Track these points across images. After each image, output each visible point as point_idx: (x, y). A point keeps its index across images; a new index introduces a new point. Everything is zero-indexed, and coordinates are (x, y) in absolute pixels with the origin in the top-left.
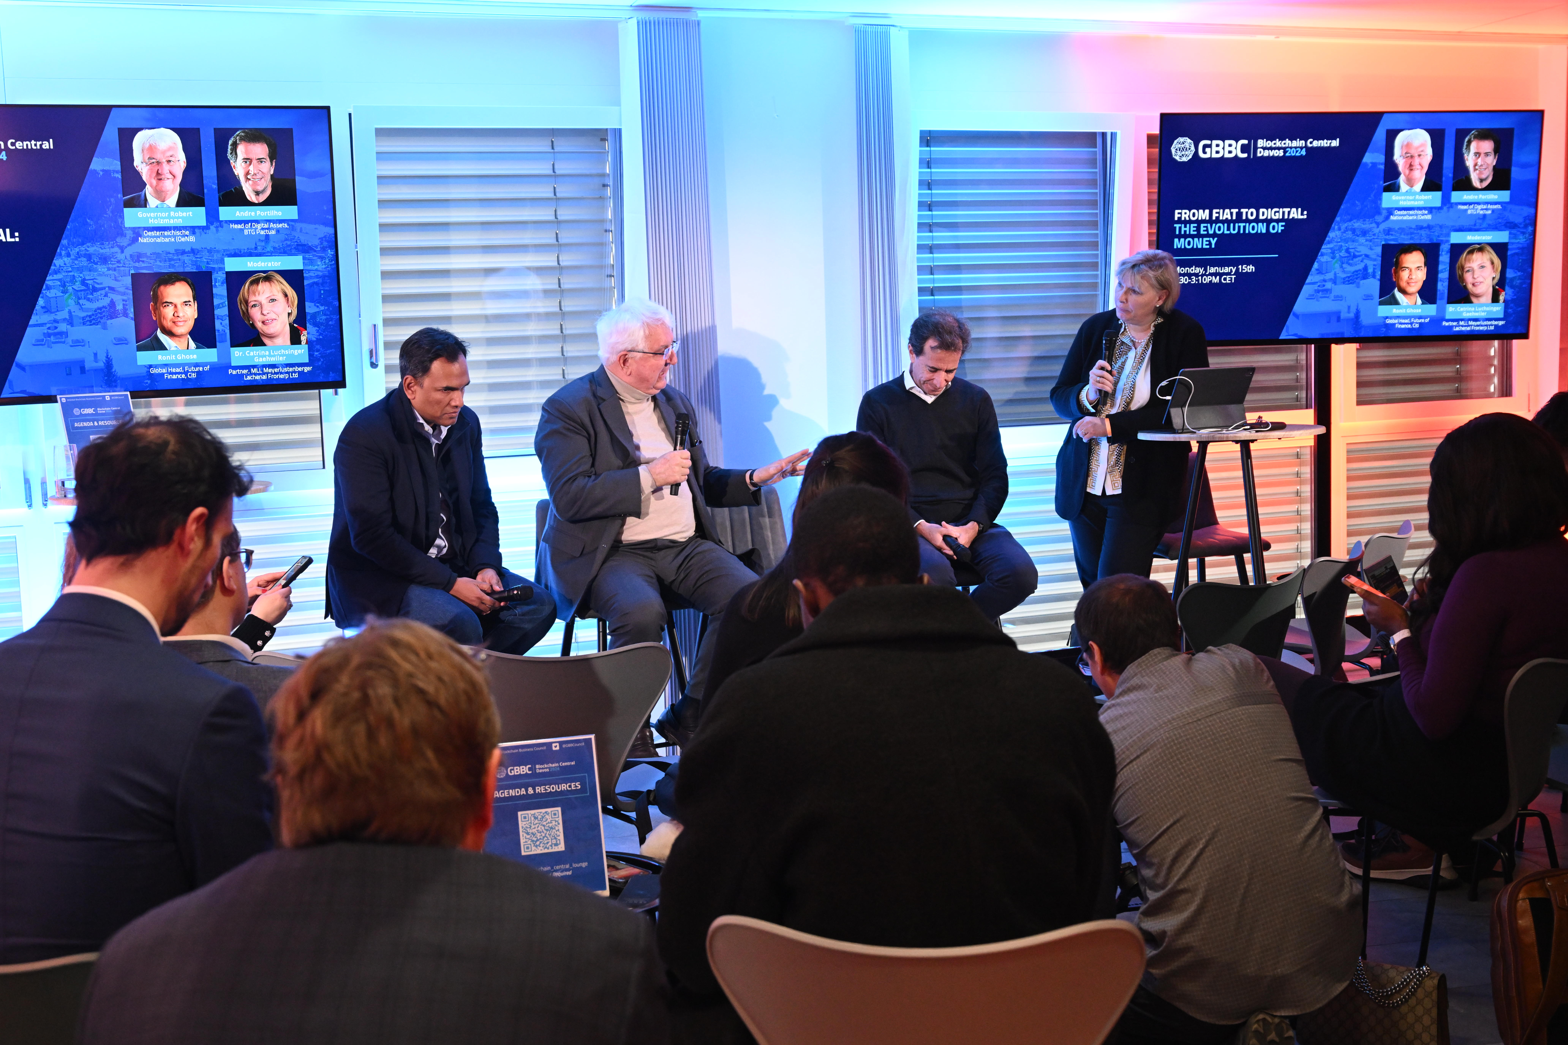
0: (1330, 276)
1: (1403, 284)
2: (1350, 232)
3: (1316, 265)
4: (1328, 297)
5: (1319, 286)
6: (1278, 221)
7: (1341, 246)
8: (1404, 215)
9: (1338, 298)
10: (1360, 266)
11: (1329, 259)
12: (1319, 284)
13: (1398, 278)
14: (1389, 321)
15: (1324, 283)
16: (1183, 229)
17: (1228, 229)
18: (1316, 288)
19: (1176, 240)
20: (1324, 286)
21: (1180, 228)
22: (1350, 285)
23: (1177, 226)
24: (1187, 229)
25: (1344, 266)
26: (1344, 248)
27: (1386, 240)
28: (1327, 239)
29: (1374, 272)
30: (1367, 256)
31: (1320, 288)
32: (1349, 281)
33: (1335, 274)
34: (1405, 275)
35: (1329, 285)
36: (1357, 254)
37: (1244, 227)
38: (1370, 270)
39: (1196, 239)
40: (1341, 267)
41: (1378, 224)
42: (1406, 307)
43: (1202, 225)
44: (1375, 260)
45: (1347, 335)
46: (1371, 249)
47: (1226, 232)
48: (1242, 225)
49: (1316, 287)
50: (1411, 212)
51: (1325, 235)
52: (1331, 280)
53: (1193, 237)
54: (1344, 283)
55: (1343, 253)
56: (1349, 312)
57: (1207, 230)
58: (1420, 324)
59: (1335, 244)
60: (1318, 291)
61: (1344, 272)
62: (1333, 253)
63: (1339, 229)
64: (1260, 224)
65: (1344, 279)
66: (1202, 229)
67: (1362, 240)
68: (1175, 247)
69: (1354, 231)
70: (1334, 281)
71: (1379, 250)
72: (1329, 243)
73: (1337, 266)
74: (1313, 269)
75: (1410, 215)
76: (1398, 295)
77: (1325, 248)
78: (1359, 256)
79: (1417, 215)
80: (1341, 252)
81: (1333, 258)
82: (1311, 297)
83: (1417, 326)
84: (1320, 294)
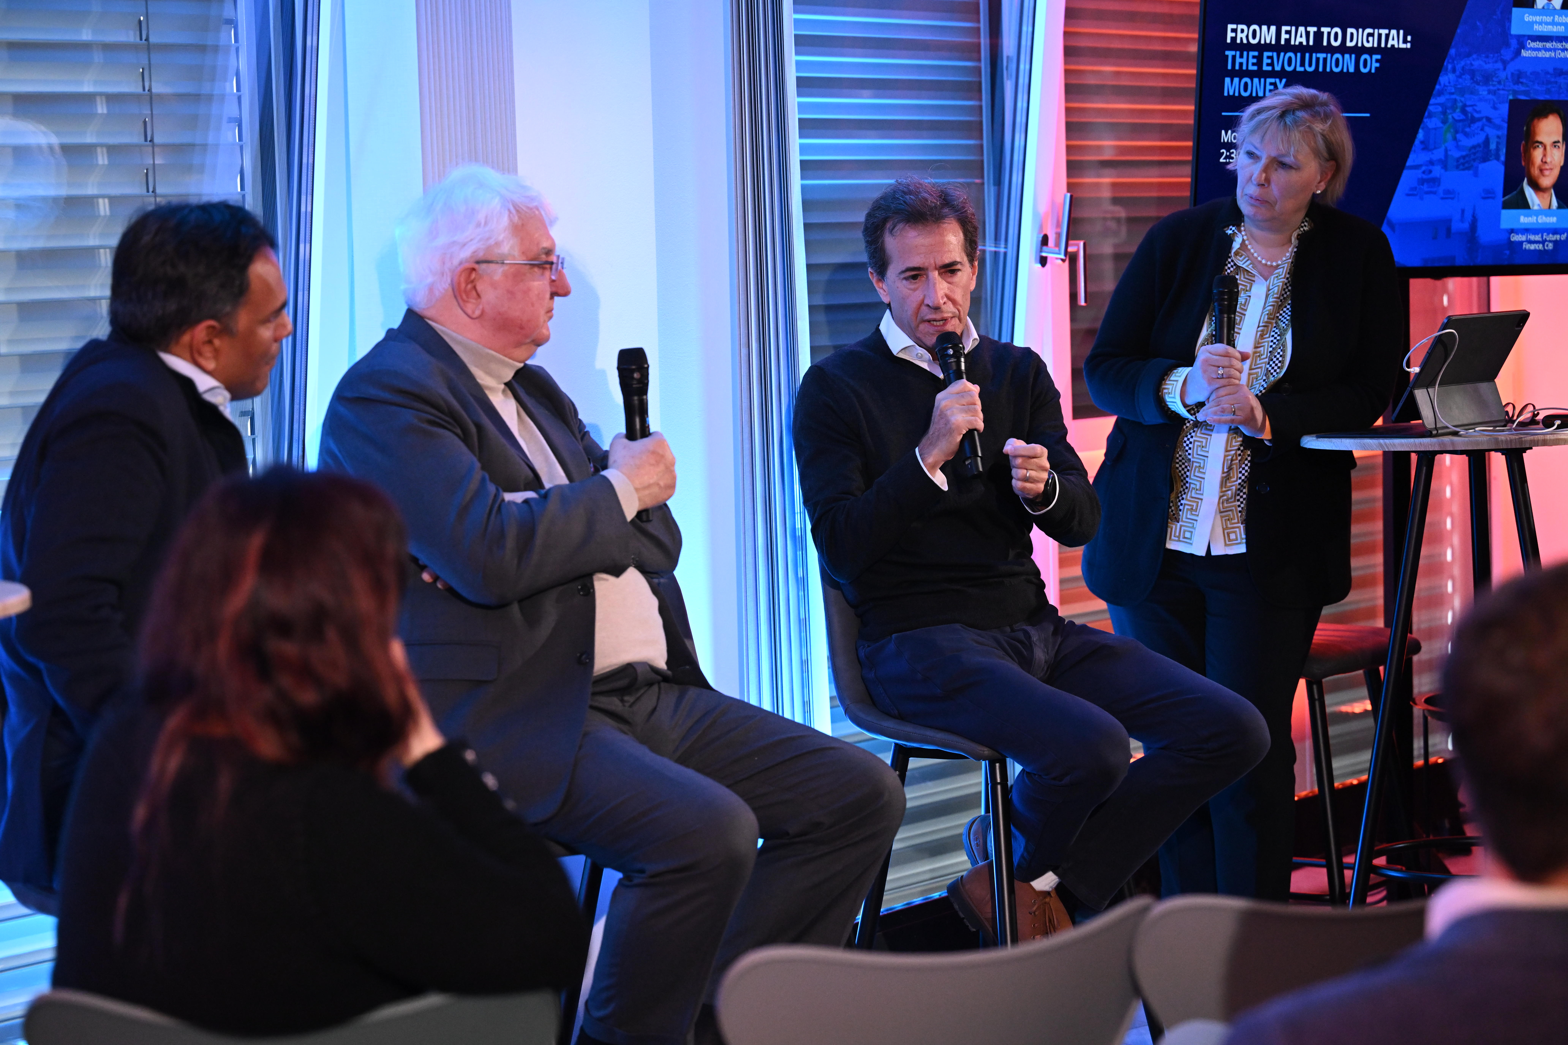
0: (1438, 154)
1: (1535, 172)
2: (1468, 77)
3: (1420, 135)
4: (1434, 193)
5: (1424, 172)
6: (1371, 51)
7: (1455, 100)
8: (1538, 50)
9: (1449, 195)
11: (1440, 125)
12: (1424, 168)
13: (1530, 160)
14: (1516, 238)
15: (1430, 167)
16: (1238, 60)
17: (1302, 64)
18: (1420, 176)
19: (1227, 80)
20: (1430, 172)
21: (1234, 57)
22: (1467, 171)
23: (1230, 54)
24: (1244, 60)
25: (1459, 136)
26: (1460, 105)
27: (1515, 92)
28: (1437, 87)
29: (1498, 149)
30: (1489, 120)
31: (1425, 177)
32: (1463, 164)
33: (1446, 151)
34: (1537, 155)
35: (1437, 171)
36: (1476, 115)
37: (1325, 60)
38: (1493, 146)
39: (1256, 80)
40: (1455, 139)
41: (1505, 63)
42: (1537, 213)
43: (1266, 54)
44: (1499, 128)
45: (1459, 261)
46: (1495, 108)
47: (1299, 69)
48: (1321, 56)
49: (1418, 173)
50: (1549, 45)
51: (1434, 80)
52: (1440, 161)
53: (1251, 75)
54: (1457, 167)
55: (1458, 115)
56: (1462, 220)
57: (1271, 64)
58: (1556, 244)
59: (1447, 96)
60: (1422, 182)
61: (1458, 147)
62: (1444, 113)
63: (1454, 70)
64: (1347, 56)
65: (1458, 160)
66: (1266, 61)
67: (1483, 91)
68: (1226, 94)
69: (1472, 73)
70: (1445, 164)
71: (1504, 109)
72: (1440, 93)
73: (1449, 136)
74: (1417, 142)
75: (1546, 50)
76: (1529, 192)
77: (1435, 104)
78: (1480, 119)
79: (1555, 50)
80: (1454, 111)
81: (1444, 122)
82: (1412, 194)
83: (1550, 246)
84: (1425, 188)
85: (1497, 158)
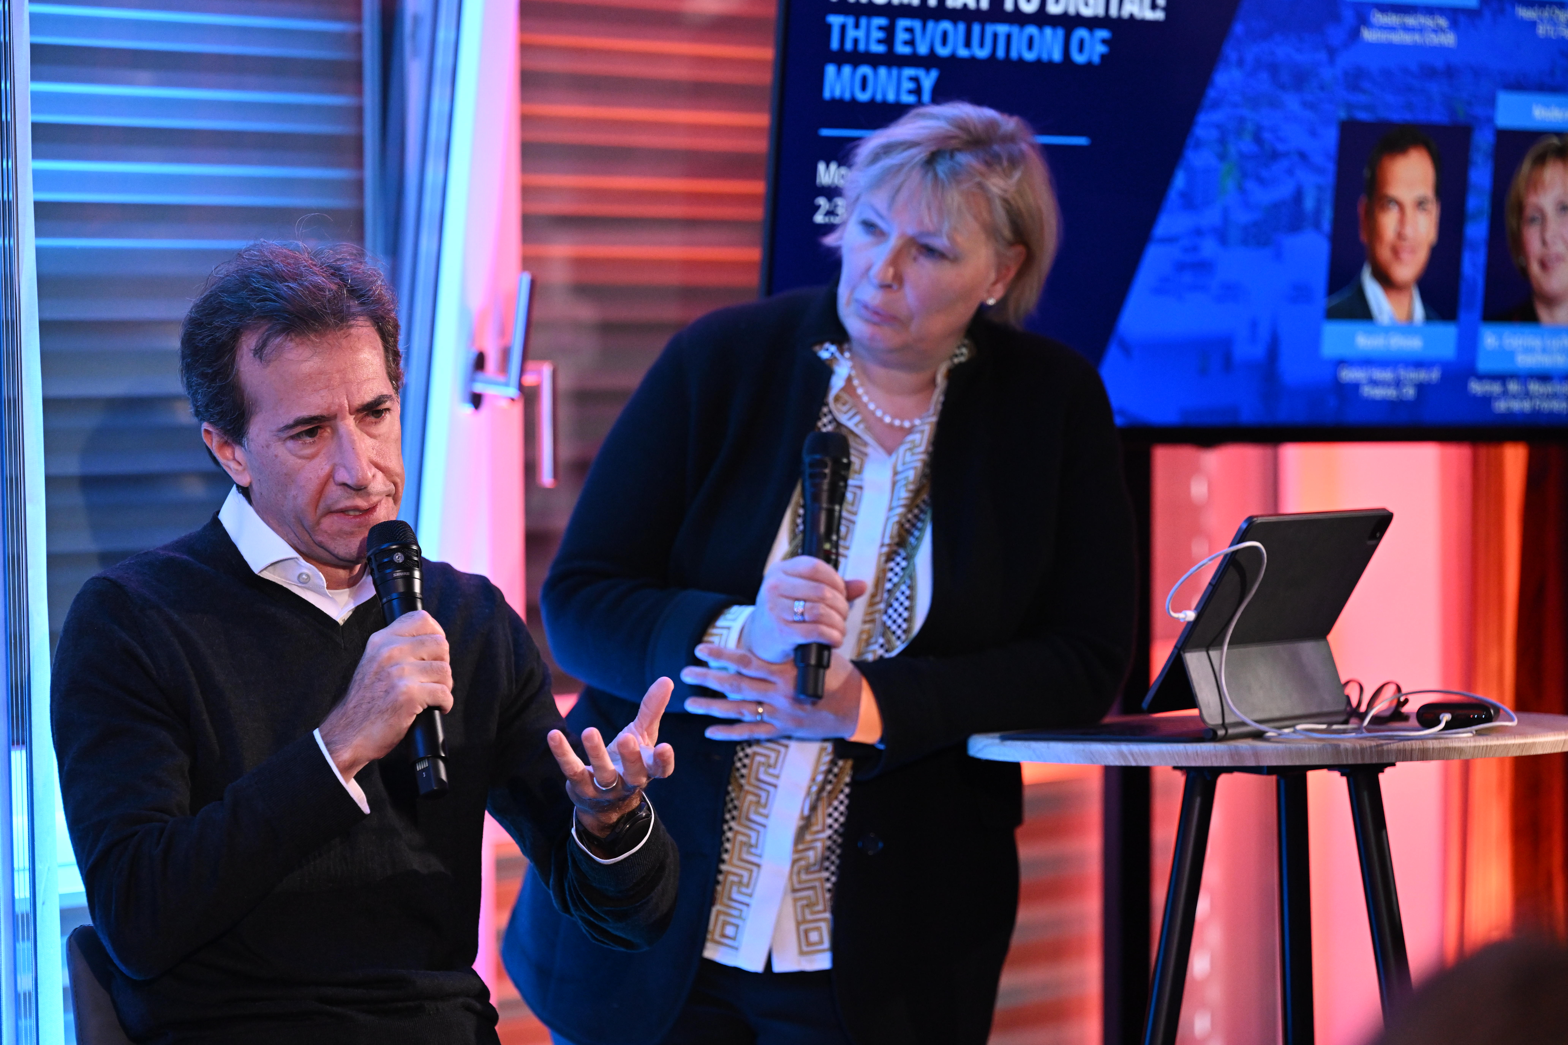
0: (1211, 217)
1: (1384, 253)
2: (1264, 76)
3: (1180, 180)
4: (1204, 288)
5: (1185, 250)
6: (1092, 23)
7: (1243, 118)
8: (1392, 29)
9: (1229, 292)
10: (1284, 191)
11: (1214, 162)
12: (1185, 242)
13: (1374, 232)
14: (1349, 375)
15: (1197, 241)
16: (851, 33)
17: (968, 44)
18: (1178, 256)
19: (830, 70)
20: (1198, 249)
21: (843, 28)
22: (1260, 250)
23: (835, 20)
24: (861, 34)
25: (1248, 184)
26: (1250, 127)
27: (1349, 106)
28: (1210, 92)
29: (1318, 211)
30: (1303, 156)
31: (1187, 257)
32: (1256, 236)
33: (1225, 211)
34: (1389, 222)
35: (1209, 248)
36: (1280, 147)
37: (1009, 37)
38: (1309, 203)
39: (883, 71)
40: (1242, 190)
41: (1332, 52)
42: (1388, 330)
43: (902, 23)
44: (1320, 171)
46: (1313, 133)
47: (963, 52)
48: (1002, 29)
49: (1175, 251)
50: (1411, 21)
51: (1204, 80)
52: (1214, 229)
53: (874, 60)
54: (1245, 242)
55: (1246, 144)
56: (1253, 339)
57: (911, 43)
58: (1421, 387)
59: (1228, 110)
60: (1181, 267)
61: (1246, 204)
62: (1222, 141)
63: (1241, 63)
64: (1048, 31)
65: (1246, 228)
66: (901, 36)
67: (1292, 102)
68: (827, 95)
69: (1273, 69)
70: (1222, 236)
71: (1330, 136)
72: (1216, 105)
73: (1230, 183)
74: (1172, 192)
75: (1406, 29)
76: (1373, 290)
77: (1204, 123)
78: (1286, 154)
79: (1421, 30)
80: (1241, 138)
81: (1222, 158)
82: (1162, 288)
83: (1410, 392)
84: (1187, 278)
85: (1317, 226)
